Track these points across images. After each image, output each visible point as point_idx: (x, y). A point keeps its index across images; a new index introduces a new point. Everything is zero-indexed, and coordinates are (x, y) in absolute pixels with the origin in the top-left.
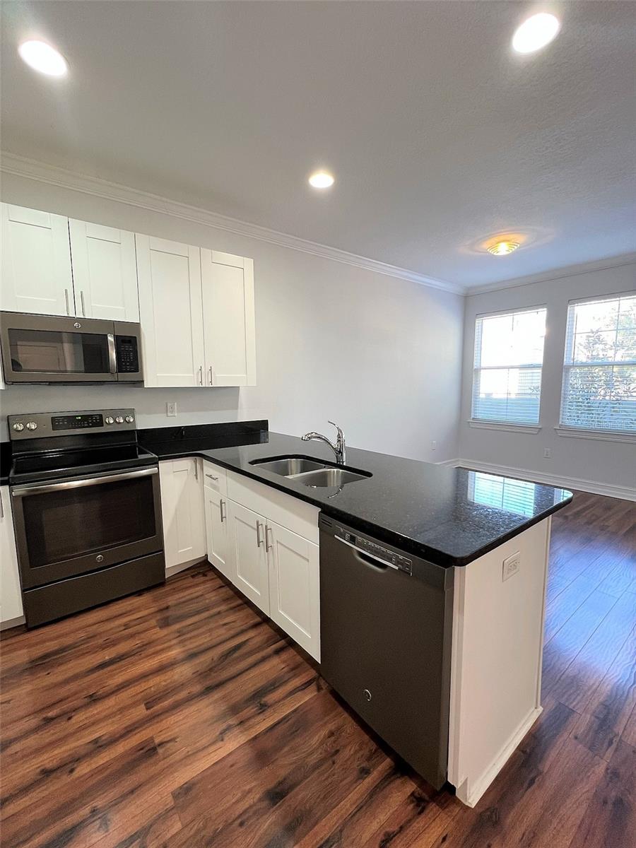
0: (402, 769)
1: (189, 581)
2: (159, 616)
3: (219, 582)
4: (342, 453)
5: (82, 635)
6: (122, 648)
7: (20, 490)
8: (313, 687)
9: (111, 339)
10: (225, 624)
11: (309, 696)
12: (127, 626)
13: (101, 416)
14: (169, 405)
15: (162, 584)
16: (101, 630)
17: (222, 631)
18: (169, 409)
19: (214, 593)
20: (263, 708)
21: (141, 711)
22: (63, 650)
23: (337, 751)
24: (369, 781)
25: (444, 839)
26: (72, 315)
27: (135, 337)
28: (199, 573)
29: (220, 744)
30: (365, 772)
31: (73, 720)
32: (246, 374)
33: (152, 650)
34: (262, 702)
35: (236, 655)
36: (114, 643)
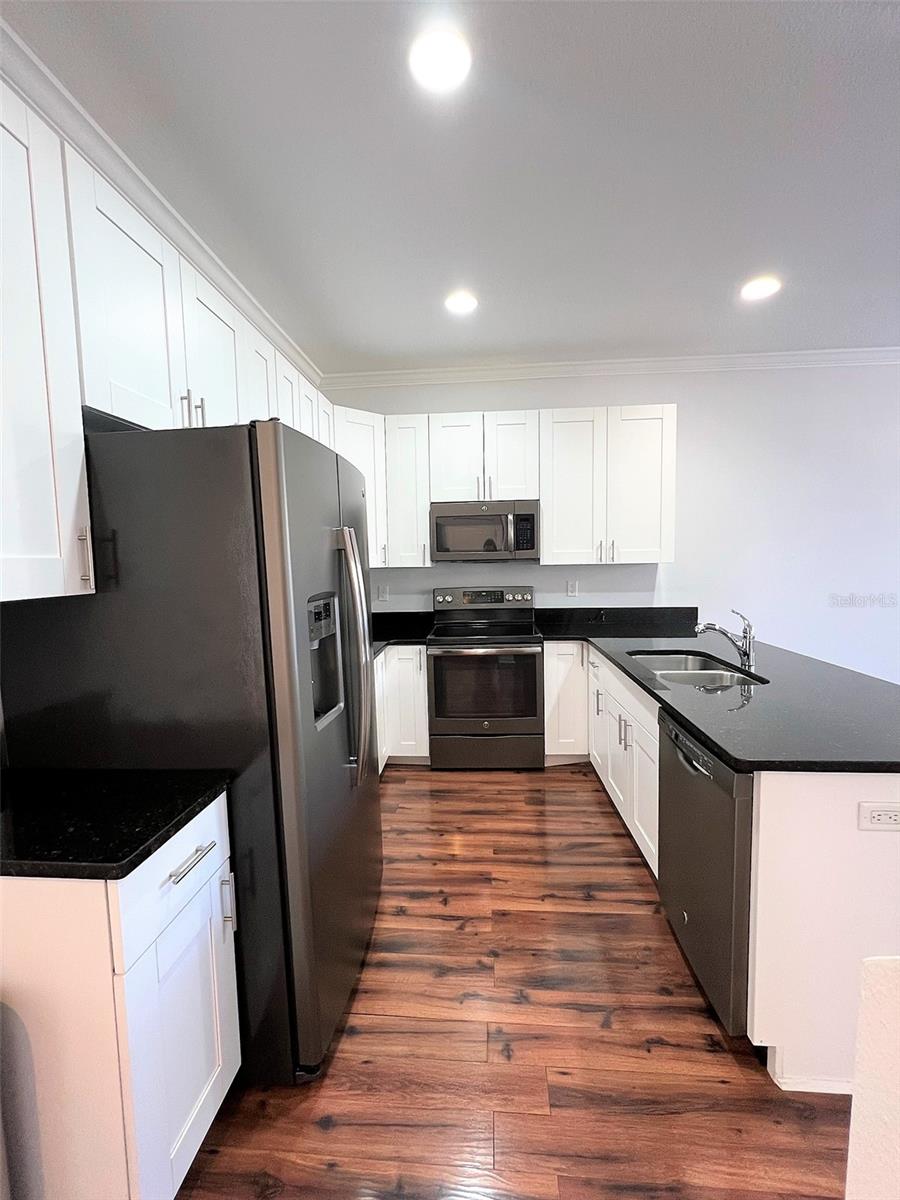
0: (710, 1013)
1: (568, 776)
2: (528, 795)
3: (598, 786)
4: (748, 656)
5: (466, 786)
6: (491, 806)
7: (436, 651)
8: (652, 908)
9: (510, 517)
10: (586, 823)
11: (644, 911)
12: (500, 792)
13: (502, 592)
14: (570, 583)
15: (542, 769)
16: (481, 788)
17: (580, 827)
18: (570, 588)
19: (589, 794)
20: (589, 898)
21: (489, 853)
22: (449, 791)
23: (646, 963)
24: (666, 999)
25: (723, 1082)
26: (482, 499)
27: (533, 515)
28: (580, 772)
29: (540, 902)
30: (665, 991)
31: (443, 837)
32: (660, 547)
33: (513, 817)
34: (591, 894)
35: (585, 850)
36: (486, 801)
